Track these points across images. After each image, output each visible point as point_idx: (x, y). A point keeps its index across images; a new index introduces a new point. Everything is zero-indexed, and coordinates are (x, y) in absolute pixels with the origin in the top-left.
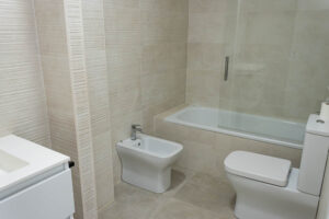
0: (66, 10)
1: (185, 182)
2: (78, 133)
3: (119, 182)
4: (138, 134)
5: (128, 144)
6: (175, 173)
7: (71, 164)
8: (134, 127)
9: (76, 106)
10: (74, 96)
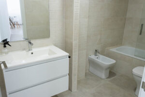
0: (74, 3)
1: (115, 77)
2: (73, 48)
3: (88, 71)
4: (98, 54)
5: (93, 57)
6: (111, 72)
7: (69, 57)
8: (96, 51)
9: (74, 38)
10: (74, 34)
